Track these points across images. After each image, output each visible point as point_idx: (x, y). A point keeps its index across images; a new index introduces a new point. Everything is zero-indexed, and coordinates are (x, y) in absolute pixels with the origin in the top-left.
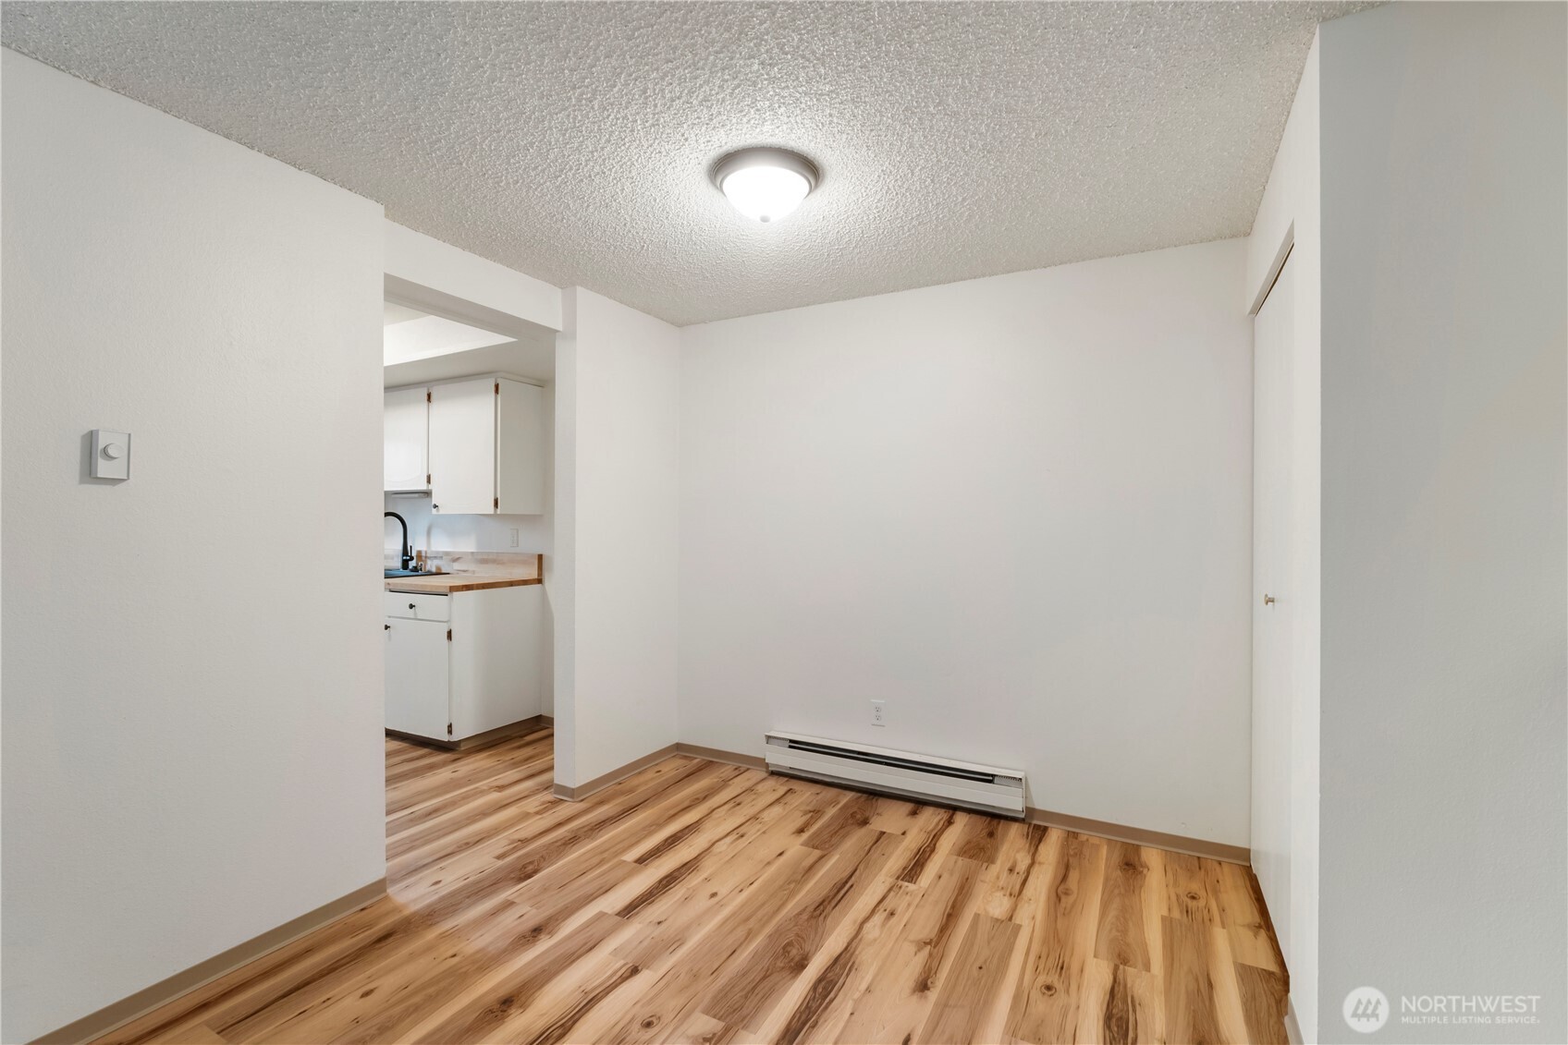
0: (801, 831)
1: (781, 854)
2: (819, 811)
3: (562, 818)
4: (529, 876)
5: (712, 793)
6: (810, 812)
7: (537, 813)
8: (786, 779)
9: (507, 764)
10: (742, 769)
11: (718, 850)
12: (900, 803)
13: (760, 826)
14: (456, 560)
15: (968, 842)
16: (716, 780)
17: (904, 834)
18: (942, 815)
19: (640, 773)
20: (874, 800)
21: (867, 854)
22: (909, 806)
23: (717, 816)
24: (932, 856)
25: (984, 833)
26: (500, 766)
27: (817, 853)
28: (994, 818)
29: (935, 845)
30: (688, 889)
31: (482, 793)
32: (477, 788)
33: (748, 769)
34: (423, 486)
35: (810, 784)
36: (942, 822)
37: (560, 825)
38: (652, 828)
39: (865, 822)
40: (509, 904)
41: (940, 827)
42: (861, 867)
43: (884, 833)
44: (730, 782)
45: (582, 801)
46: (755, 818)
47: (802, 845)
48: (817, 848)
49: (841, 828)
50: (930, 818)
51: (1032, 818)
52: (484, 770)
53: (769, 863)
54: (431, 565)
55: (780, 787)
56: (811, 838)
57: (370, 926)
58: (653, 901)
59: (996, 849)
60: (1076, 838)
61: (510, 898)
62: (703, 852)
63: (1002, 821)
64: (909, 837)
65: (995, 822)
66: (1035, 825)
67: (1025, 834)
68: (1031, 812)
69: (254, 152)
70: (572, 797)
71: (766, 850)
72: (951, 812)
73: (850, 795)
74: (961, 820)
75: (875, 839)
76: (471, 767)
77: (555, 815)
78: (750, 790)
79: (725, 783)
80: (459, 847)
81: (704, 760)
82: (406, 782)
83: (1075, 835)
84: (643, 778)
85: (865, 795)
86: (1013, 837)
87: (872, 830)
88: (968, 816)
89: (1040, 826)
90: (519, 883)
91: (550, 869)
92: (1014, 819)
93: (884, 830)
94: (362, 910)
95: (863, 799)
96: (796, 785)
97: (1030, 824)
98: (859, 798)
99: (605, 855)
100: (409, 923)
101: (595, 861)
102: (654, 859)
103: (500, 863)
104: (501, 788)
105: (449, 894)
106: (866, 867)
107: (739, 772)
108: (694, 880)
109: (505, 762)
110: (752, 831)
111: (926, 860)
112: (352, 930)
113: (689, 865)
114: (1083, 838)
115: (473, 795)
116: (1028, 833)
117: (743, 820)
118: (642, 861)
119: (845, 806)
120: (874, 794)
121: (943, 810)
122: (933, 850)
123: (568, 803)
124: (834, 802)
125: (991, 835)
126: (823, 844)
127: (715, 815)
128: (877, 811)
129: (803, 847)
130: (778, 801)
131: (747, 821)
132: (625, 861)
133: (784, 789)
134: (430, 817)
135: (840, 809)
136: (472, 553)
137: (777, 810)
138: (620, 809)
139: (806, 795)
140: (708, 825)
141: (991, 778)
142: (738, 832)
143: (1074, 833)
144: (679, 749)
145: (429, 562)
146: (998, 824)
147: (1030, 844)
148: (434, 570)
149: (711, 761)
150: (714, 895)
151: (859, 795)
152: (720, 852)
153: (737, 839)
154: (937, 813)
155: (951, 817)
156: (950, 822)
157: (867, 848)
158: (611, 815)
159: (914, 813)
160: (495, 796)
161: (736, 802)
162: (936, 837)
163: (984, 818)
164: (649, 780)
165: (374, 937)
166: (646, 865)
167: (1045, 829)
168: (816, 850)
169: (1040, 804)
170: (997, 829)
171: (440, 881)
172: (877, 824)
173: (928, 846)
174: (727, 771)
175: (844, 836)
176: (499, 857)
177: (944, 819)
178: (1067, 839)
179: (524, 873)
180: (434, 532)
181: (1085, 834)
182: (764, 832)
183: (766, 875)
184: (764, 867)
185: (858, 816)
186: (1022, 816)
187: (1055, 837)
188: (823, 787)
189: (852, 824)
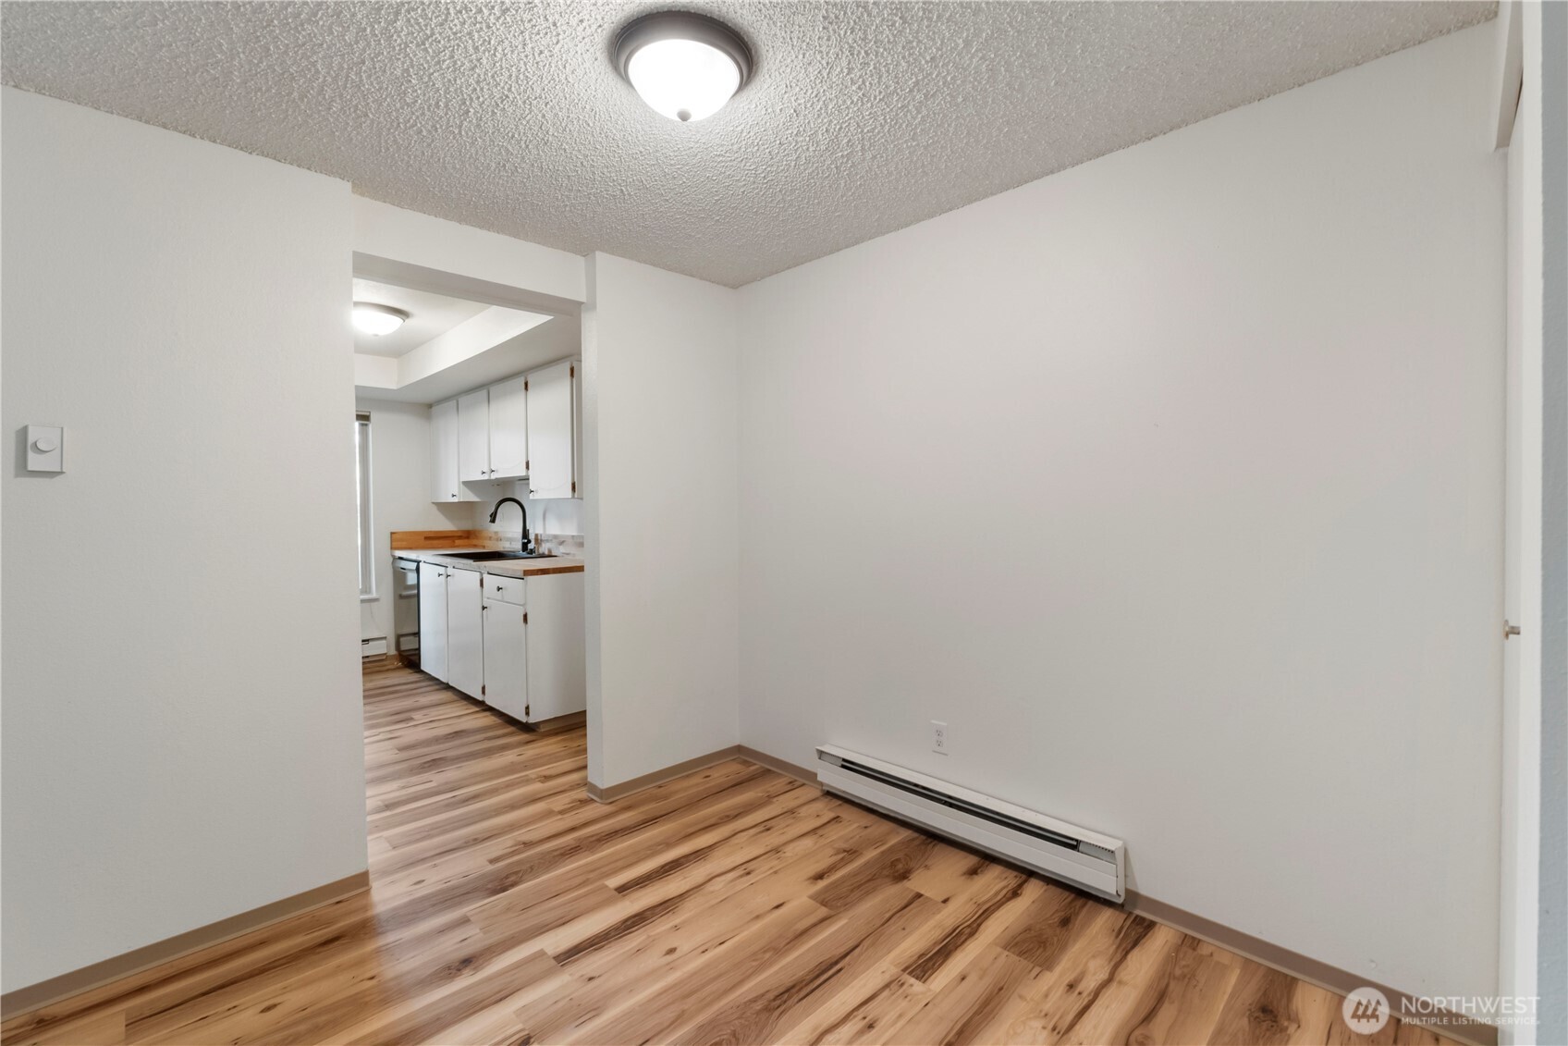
0: (820, 876)
1: (778, 907)
2: (855, 852)
3: (577, 822)
4: (504, 890)
5: (749, 810)
6: (845, 851)
7: (561, 812)
8: (840, 802)
9: (570, 751)
10: (797, 784)
11: (711, 889)
12: (963, 854)
13: (776, 862)
14: (562, 543)
15: (1028, 929)
16: (761, 794)
17: (945, 901)
18: (1011, 879)
19: (687, 776)
20: (931, 846)
21: (883, 924)
22: (972, 860)
23: (736, 841)
24: (968, 942)
25: (1056, 919)
26: (563, 753)
27: (823, 911)
28: (1082, 896)
29: (979, 925)
30: (649, 937)
31: (527, 781)
32: (527, 775)
33: (803, 785)
34: (522, 473)
35: (865, 813)
36: (1004, 892)
37: (573, 829)
38: (659, 847)
39: (904, 876)
40: (465, 921)
41: (999, 898)
42: (866, 943)
43: (919, 896)
44: (775, 800)
45: (611, 803)
46: (776, 850)
47: (811, 897)
48: (825, 906)
49: (869, 881)
50: (994, 881)
51: (1135, 906)
52: (545, 756)
53: (758, 917)
54: (544, 549)
55: (825, 810)
56: (827, 889)
57: (329, 923)
58: (603, 946)
59: (1063, 947)
60: (1194, 949)
61: (468, 914)
62: (693, 889)
63: (1090, 903)
64: (951, 906)
65: (1079, 902)
66: (1137, 916)
67: (1116, 930)
68: (1133, 896)
69: (198, 141)
70: (601, 798)
71: (762, 900)
72: (1024, 877)
73: (905, 834)
74: (1033, 891)
75: (905, 902)
76: (537, 751)
77: (577, 816)
78: (792, 811)
79: (769, 799)
80: (466, 843)
81: (763, 767)
82: (473, 761)
83: (1194, 943)
84: (686, 783)
85: (923, 837)
86: (1099, 929)
87: (908, 888)
88: (1045, 887)
89: (1143, 919)
90: (490, 897)
91: (529, 883)
92: (1108, 903)
93: (922, 892)
94: (338, 903)
95: (917, 842)
96: (848, 813)
97: (1130, 913)
98: (913, 839)
99: (591, 875)
100: (364, 927)
101: (578, 881)
102: (637, 889)
103: (491, 867)
104: (547, 778)
105: (423, 897)
106: (873, 944)
107: (792, 786)
108: (661, 926)
109: (571, 748)
110: (763, 868)
111: (956, 948)
112: (316, 923)
113: (666, 905)
114: (1204, 950)
115: (518, 783)
116: (1122, 927)
117: (761, 851)
118: (623, 889)
119: (891, 850)
120: (934, 838)
121: (1015, 873)
122: (972, 934)
123: (598, 804)
124: (880, 841)
125: (1065, 922)
126: (833, 902)
127: (735, 840)
128: (926, 863)
129: (812, 902)
130: (814, 831)
131: (764, 854)
132: (607, 886)
133: (832, 815)
134: (466, 803)
135: (883, 853)
136: (573, 536)
137: (808, 843)
138: (642, 817)
139: (853, 827)
140: (717, 853)
141: (1075, 843)
142: (746, 869)
143: (1194, 938)
144: (740, 752)
145: (543, 545)
146: (1083, 906)
147: (1118, 948)
148: (546, 553)
149: (769, 770)
150: (672, 951)
151: (916, 835)
152: (712, 892)
153: (741, 876)
154: (1004, 876)
155: (1020, 886)
156: (1015, 893)
157: (888, 915)
158: (628, 824)
159: (973, 872)
160: (537, 786)
161: (766, 826)
162: (986, 913)
163: (1066, 894)
164: (695, 784)
165: (323, 939)
166: (624, 896)
167: (1151, 926)
168: (823, 908)
169: (1146, 888)
170: (1078, 914)
171: (423, 881)
172: (917, 883)
173: (969, 926)
174: (777, 784)
175: (868, 893)
176: (492, 861)
177: (1010, 887)
178: (1178, 949)
179: (500, 884)
180: (547, 515)
181: (1209, 944)
182: (776, 872)
183: (745, 933)
184: (749, 922)
185: (900, 866)
186: (1120, 901)
187: (1161, 940)
188: (877, 818)
189: (887, 876)
